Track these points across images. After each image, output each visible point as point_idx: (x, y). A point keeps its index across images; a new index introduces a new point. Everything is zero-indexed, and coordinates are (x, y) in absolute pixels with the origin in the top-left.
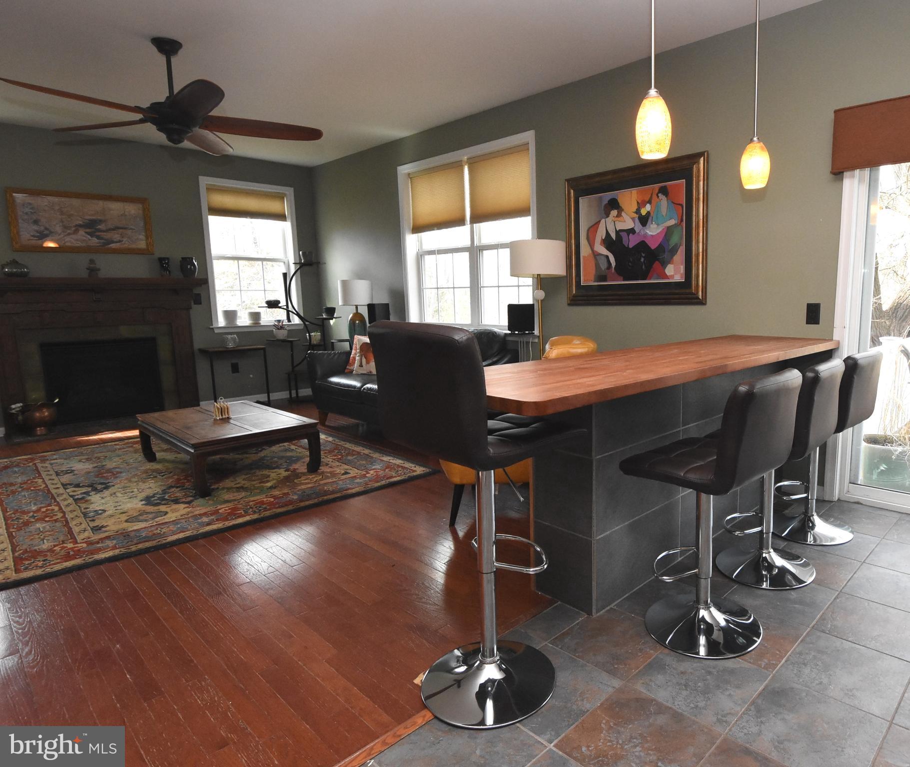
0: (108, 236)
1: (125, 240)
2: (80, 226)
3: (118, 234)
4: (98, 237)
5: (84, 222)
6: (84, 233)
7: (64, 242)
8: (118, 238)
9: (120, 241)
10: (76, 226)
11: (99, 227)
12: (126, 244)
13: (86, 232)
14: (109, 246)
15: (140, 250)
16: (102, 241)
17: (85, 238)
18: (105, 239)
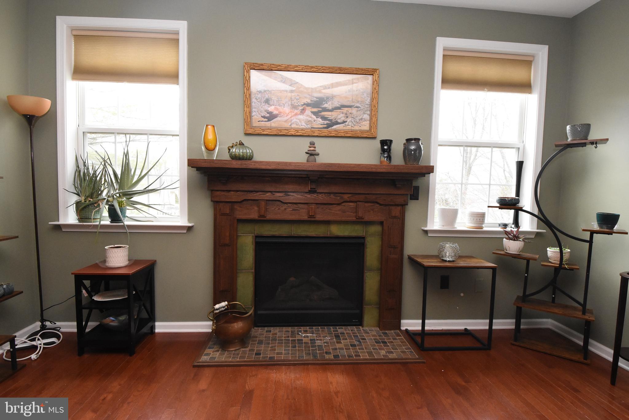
0: (332, 115)
1: (349, 120)
2: (308, 105)
3: (342, 113)
4: (324, 118)
5: (311, 101)
6: (310, 114)
7: (290, 124)
8: (343, 119)
9: (344, 122)
10: (304, 104)
11: (326, 105)
12: (350, 126)
13: (312, 112)
14: (332, 128)
15: (362, 132)
16: (326, 122)
17: (310, 119)
18: (329, 120)
